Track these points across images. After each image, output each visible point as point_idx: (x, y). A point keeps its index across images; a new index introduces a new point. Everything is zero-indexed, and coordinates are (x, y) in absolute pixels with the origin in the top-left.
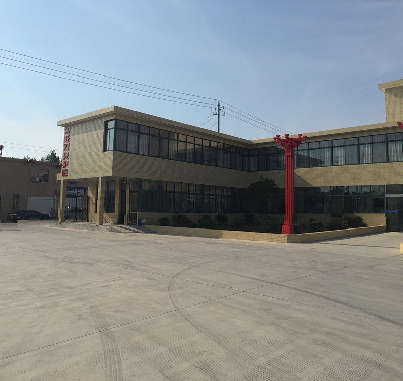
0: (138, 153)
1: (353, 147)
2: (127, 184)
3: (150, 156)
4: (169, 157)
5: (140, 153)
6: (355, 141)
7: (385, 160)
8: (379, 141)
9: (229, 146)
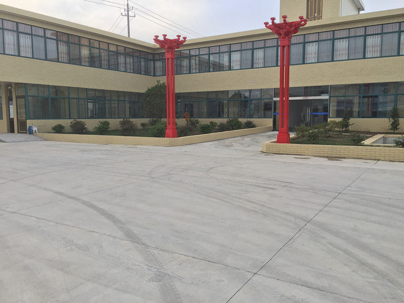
0: (19, 55)
1: (248, 51)
2: (12, 90)
3: (35, 58)
4: (60, 60)
5: (22, 54)
6: (250, 46)
7: (275, 65)
8: (271, 45)
9: (131, 50)
